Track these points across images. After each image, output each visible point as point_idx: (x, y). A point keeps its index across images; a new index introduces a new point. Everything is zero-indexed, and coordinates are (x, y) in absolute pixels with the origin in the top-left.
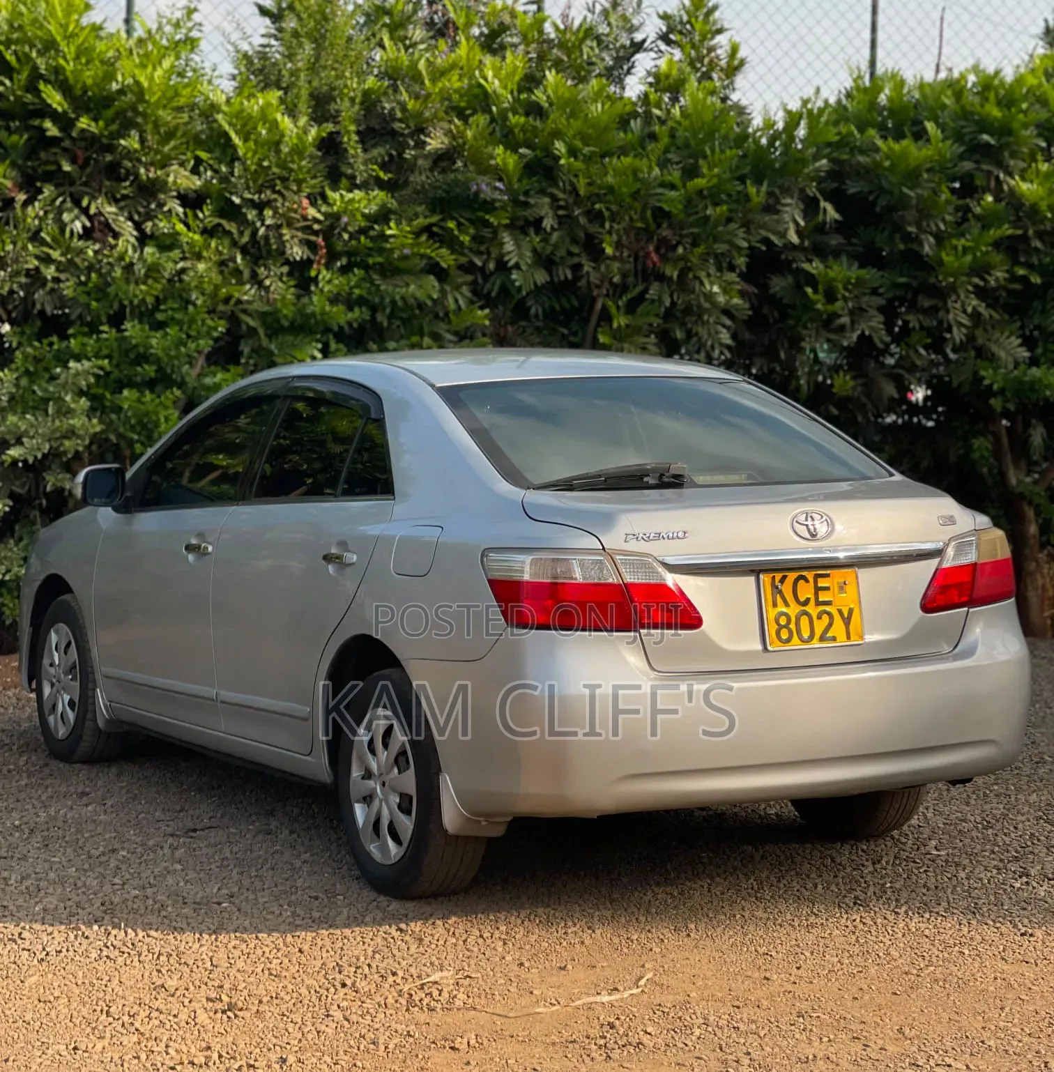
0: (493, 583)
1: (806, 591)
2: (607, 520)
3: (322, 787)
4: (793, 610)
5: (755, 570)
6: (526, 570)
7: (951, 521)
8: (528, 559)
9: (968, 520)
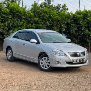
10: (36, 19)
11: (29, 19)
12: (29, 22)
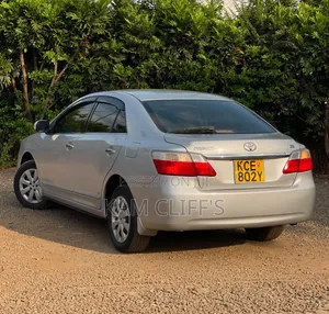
0: (155, 161)
1: (248, 166)
2: (188, 143)
3: (103, 219)
4: (244, 171)
5: (232, 159)
6: (164, 157)
7: (292, 146)
8: (165, 154)
9: (298, 146)
10: (255, 49)
11: (225, 50)
12: (225, 62)
